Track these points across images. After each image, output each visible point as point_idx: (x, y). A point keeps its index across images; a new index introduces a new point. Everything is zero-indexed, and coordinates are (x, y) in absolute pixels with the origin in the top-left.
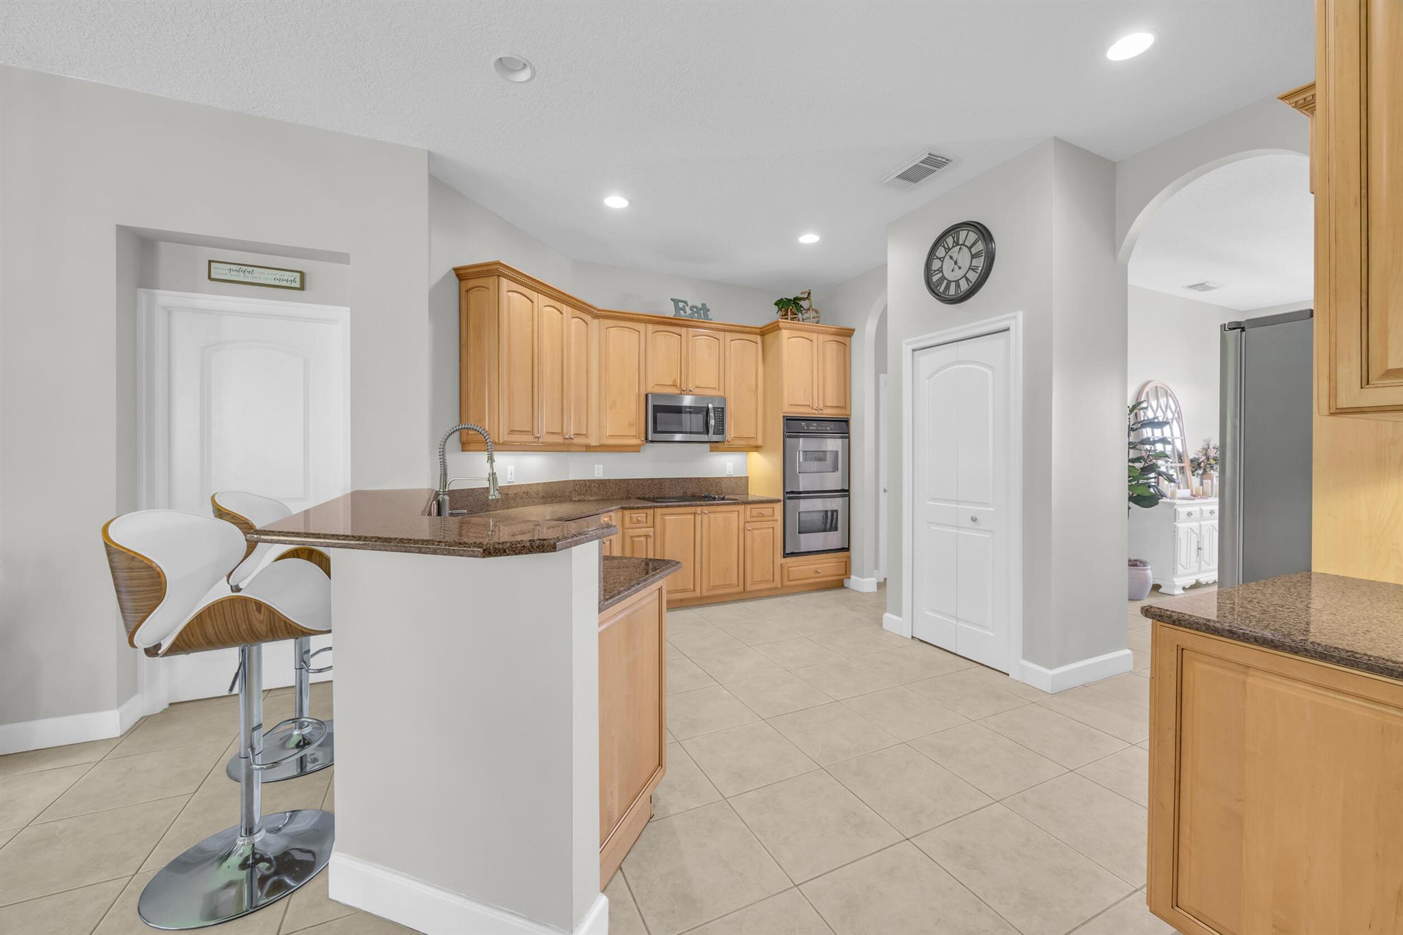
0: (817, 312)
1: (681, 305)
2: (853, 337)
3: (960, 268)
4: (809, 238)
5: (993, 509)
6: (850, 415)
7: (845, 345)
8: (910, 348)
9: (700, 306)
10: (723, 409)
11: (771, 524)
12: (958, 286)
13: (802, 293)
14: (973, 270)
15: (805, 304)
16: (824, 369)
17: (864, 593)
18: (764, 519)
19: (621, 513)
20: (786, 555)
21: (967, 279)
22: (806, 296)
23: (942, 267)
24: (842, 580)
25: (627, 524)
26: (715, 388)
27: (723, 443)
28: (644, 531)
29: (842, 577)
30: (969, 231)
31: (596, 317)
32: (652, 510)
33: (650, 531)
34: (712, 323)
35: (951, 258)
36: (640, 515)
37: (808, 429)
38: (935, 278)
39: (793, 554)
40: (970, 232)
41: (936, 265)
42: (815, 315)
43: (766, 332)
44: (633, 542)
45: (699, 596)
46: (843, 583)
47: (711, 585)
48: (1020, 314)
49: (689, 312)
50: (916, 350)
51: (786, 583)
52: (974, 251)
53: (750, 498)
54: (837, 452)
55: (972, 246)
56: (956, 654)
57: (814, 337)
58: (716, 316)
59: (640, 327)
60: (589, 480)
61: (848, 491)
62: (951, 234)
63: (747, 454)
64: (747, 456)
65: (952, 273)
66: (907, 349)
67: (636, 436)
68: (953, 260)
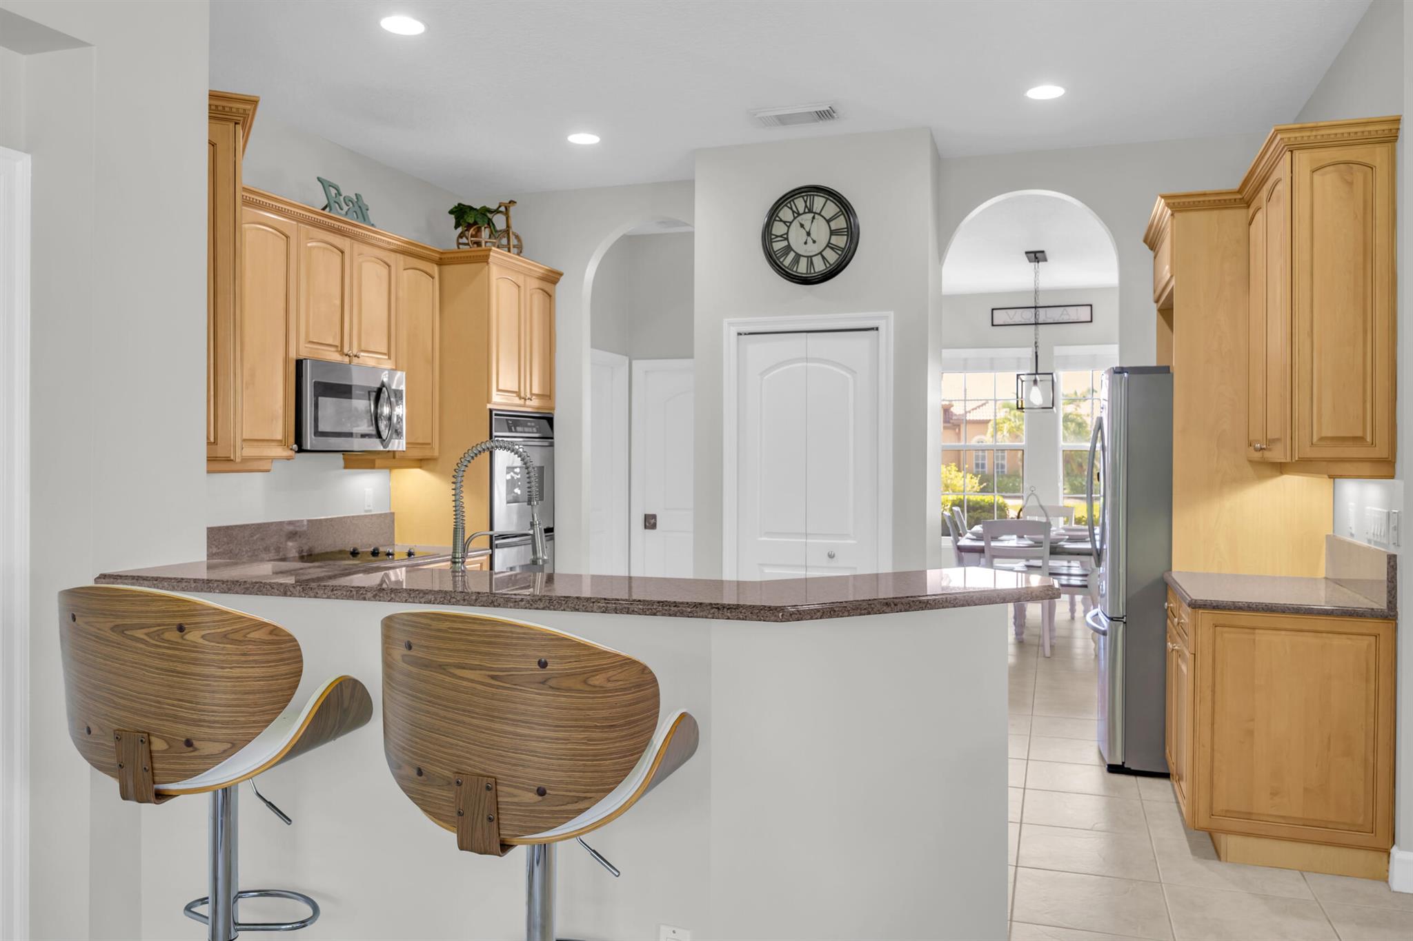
0: (517, 237)
1: (332, 192)
2: (558, 285)
3: (814, 242)
4: (584, 139)
5: (855, 542)
6: (554, 409)
7: (551, 296)
8: (734, 331)
9: (358, 200)
10: (402, 392)
12: (810, 263)
13: (499, 203)
14: (832, 248)
15: (499, 221)
21: (823, 258)
23: (787, 234)
30: (827, 199)
34: (377, 234)
35: (801, 226)
37: (516, 430)
38: (777, 247)
40: (829, 202)
41: (779, 229)
42: (515, 242)
43: (446, 260)
48: (892, 315)
49: (344, 207)
50: (741, 334)
52: (833, 226)
54: (543, 468)
55: (830, 219)
57: (522, 280)
59: (290, 228)
61: (553, 529)
62: (803, 197)
63: (390, 471)
64: (390, 476)
65: (804, 246)
66: (729, 333)
67: (281, 441)
68: (804, 228)
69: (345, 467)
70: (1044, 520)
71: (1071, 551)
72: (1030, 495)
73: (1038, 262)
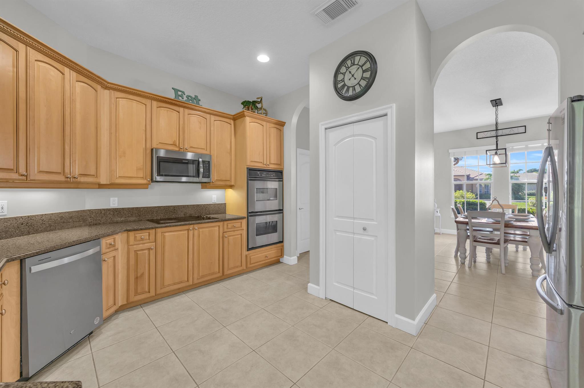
0: (265, 110)
1: (180, 93)
3: (355, 79)
4: (263, 58)
5: (376, 223)
6: (283, 169)
7: (281, 130)
9: (194, 97)
10: (209, 162)
11: (239, 232)
12: (354, 89)
13: (258, 98)
14: (364, 79)
15: (259, 105)
16: (270, 142)
17: (291, 265)
18: (235, 229)
19: (126, 234)
20: (249, 249)
21: (360, 85)
22: (259, 100)
23: (344, 79)
24: (279, 259)
25: (132, 241)
26: (204, 149)
27: (209, 184)
28: (147, 245)
29: (278, 258)
30: (361, 56)
31: (106, 88)
32: (154, 230)
33: (152, 245)
34: (202, 108)
35: (350, 72)
36: (144, 234)
37: (261, 176)
38: (339, 86)
39: (253, 248)
41: (340, 77)
42: (264, 112)
43: (237, 118)
44: (136, 255)
45: (192, 284)
46: (279, 260)
47: (200, 275)
48: (394, 106)
49: (185, 98)
50: (327, 129)
51: (249, 266)
52: (364, 68)
53: (227, 217)
54: (277, 189)
55: (363, 65)
56: (353, 309)
57: (264, 123)
58: (204, 103)
59: (148, 102)
60: (104, 210)
61: (282, 210)
62: (350, 59)
63: (225, 190)
64: (225, 192)
65: (349, 81)
66: (322, 129)
67: (143, 178)
68: (351, 74)
69: (202, 188)
70: (501, 210)
71: (517, 226)
72: (494, 200)
73: (498, 106)
